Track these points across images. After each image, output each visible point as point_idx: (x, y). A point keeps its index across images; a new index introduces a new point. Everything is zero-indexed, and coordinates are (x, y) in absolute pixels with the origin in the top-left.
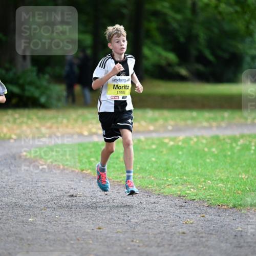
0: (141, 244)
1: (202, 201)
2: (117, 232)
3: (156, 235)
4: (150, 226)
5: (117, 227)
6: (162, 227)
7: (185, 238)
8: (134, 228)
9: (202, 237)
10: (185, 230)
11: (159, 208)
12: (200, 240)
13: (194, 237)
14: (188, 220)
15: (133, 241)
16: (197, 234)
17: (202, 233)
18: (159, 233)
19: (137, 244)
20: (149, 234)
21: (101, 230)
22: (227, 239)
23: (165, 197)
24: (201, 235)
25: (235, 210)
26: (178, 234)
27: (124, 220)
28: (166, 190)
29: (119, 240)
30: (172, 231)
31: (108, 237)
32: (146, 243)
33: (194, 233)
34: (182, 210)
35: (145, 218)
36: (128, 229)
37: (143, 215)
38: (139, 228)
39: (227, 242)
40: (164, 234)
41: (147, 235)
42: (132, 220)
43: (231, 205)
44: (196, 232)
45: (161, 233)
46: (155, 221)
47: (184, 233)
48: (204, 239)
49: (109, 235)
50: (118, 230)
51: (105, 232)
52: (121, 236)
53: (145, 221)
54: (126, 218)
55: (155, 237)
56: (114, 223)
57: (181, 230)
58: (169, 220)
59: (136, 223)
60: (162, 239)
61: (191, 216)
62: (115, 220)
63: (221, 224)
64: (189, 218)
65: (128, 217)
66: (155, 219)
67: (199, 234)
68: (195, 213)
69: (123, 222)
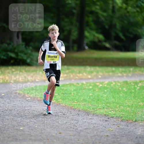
0: (84, 142)
1: (118, 118)
2: (70, 135)
3: (92, 137)
4: (88, 132)
5: (70, 133)
6: (95, 132)
7: (108, 138)
8: (80, 133)
9: (118, 138)
10: (108, 134)
11: (94, 122)
12: (117, 140)
13: (113, 138)
14: (110, 128)
15: (79, 140)
16: (115, 136)
17: (118, 136)
18: (93, 136)
19: (81, 142)
20: (88, 136)
21: (61, 134)
22: (132, 139)
23: (97, 115)
24: (117, 137)
25: (136, 123)
26: (104, 137)
27: (74, 128)
28: (98, 112)
29: (71, 140)
30: (101, 134)
31: (65, 138)
32: (87, 142)
33: (113, 136)
34: (107, 123)
35: (86, 127)
36: (76, 134)
37: (85, 126)
38: (82, 133)
39: (132, 141)
40: (96, 137)
41: (87, 137)
42: (78, 129)
43: (134, 120)
44: (115, 135)
45: (95, 136)
46: (91, 129)
47: (107, 136)
48: (119, 139)
49: (66, 137)
51: (63, 135)
52: (72, 137)
53: (86, 129)
54: (75, 127)
55: (91, 138)
56: (68, 130)
57: (106, 134)
58: (99, 129)
59: (81, 130)
60: (95, 139)
61: (112, 126)
62: (69, 129)
63: (129, 131)
64: (110, 127)
65: (76, 127)
66: (91, 128)
67: (116, 136)
68: (114, 124)
69: (73, 130)
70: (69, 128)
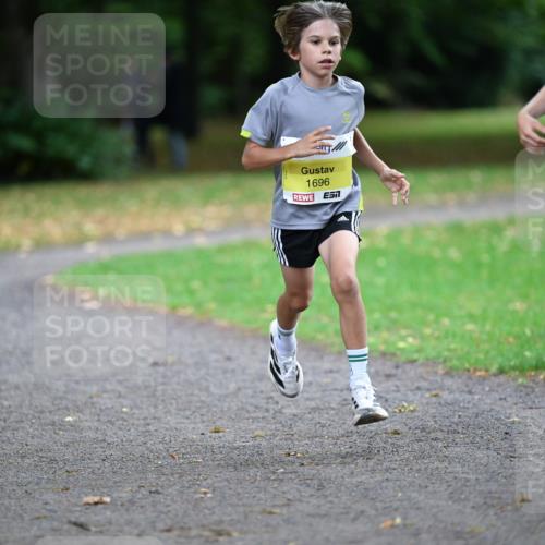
0: (305, 461)
1: (431, 362)
2: (254, 438)
3: (337, 438)
4: (323, 422)
5: (253, 427)
7: (400, 443)
8: (290, 428)
9: (436, 439)
10: (398, 428)
12: (432, 447)
13: (421, 441)
14: (405, 404)
16: (424, 433)
17: (435, 430)
18: (343, 436)
19: (299, 461)
21: (221, 434)
22: (489, 441)
24: (433, 435)
25: (502, 378)
26: (384, 436)
27: (267, 410)
31: (236, 448)
33: (418, 431)
34: (391, 384)
35: (313, 404)
36: (276, 429)
37: (308, 399)
38: (300, 426)
39: (488, 449)
40: (355, 437)
41: (318, 439)
42: (284, 411)
43: (494, 369)
44: (423, 430)
46: (333, 409)
47: (396, 432)
48: (440, 444)
49: (237, 444)
50: (256, 433)
51: (230, 437)
52: (264, 444)
53: (314, 409)
54: (271, 406)
55: (335, 444)
56: (248, 419)
57: (390, 427)
59: (295, 416)
61: (411, 396)
62: (248, 412)
63: (475, 410)
64: (406, 401)
65: (277, 403)
66: (333, 406)
67: (429, 433)
68: (418, 388)
69: (266, 414)
70: (251, 408)
